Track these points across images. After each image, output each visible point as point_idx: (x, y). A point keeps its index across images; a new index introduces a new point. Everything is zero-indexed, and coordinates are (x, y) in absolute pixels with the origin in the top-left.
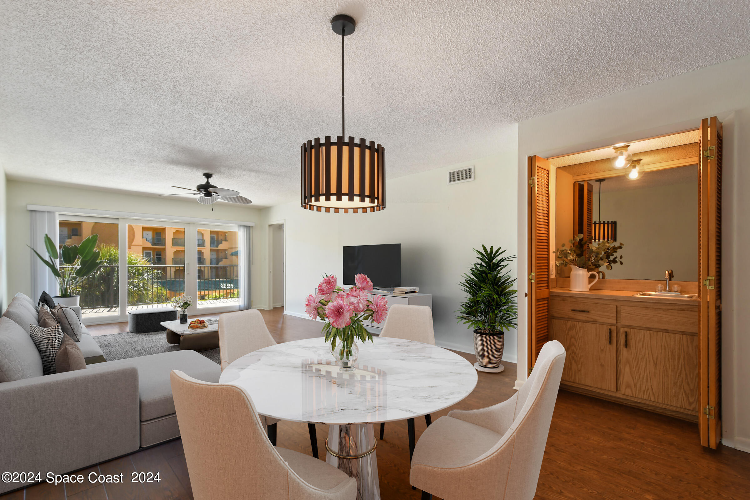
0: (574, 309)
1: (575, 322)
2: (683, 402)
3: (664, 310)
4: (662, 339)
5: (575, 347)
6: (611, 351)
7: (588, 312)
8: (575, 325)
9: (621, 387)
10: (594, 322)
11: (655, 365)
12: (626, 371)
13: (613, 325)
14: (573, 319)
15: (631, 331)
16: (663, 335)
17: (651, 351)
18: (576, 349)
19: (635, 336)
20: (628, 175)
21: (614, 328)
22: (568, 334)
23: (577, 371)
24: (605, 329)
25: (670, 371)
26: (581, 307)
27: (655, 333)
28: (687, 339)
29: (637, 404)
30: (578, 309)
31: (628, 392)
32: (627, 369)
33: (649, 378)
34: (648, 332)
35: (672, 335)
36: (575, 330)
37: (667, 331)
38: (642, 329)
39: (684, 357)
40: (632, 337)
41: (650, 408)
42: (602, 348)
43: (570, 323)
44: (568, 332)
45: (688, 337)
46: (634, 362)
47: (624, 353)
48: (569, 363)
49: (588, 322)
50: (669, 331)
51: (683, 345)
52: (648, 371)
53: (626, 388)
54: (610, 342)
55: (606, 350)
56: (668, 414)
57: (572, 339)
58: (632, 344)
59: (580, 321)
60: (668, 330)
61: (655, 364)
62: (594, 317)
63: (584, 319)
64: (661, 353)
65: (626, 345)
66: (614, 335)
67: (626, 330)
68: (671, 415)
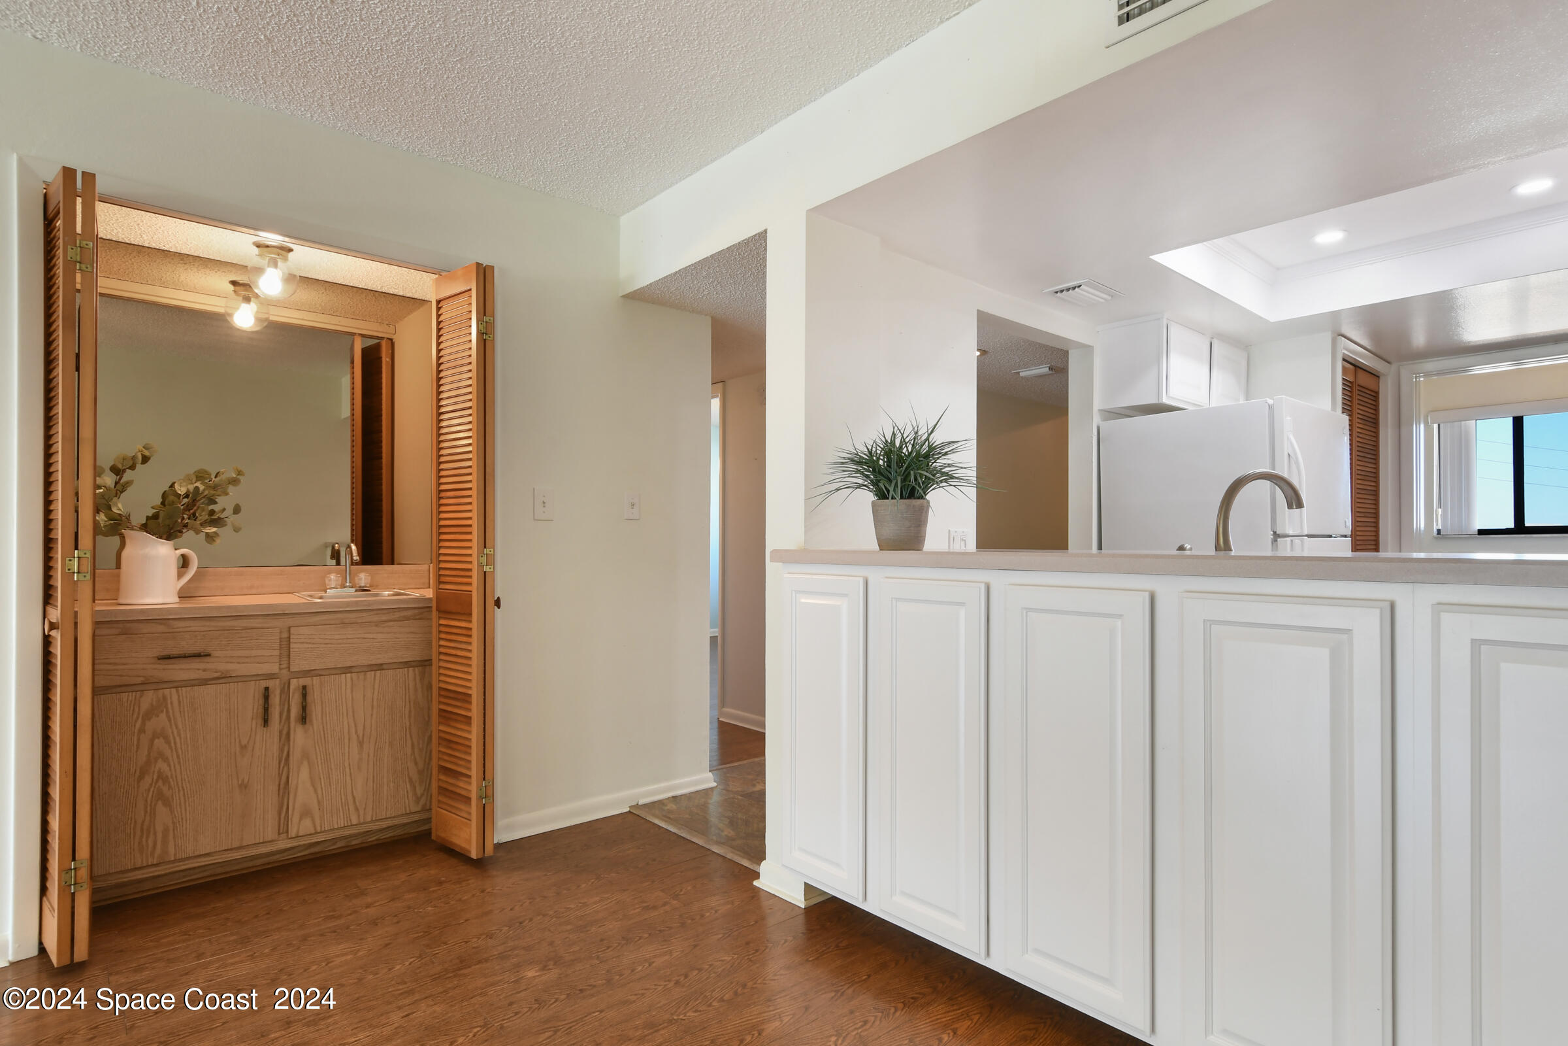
0: (165, 653)
1: (167, 692)
2: (407, 801)
3: (377, 624)
4: (374, 686)
5: (166, 760)
6: (267, 742)
7: (208, 655)
8: (165, 698)
9: (290, 821)
10: (225, 678)
11: (361, 744)
12: (301, 778)
13: (271, 676)
14: (159, 683)
15: (314, 682)
16: (375, 676)
17: (354, 716)
18: (169, 766)
19: (321, 693)
20: (231, 315)
21: (275, 685)
22: (142, 730)
23: (171, 829)
24: (253, 692)
25: (387, 747)
26: (187, 646)
27: (362, 676)
28: (415, 674)
29: (313, 850)
30: (175, 652)
31: (306, 826)
32: (304, 774)
33: (348, 778)
34: (349, 675)
35: (391, 672)
36: (167, 712)
37: (380, 667)
38: (333, 672)
39: (410, 712)
40: (314, 696)
41: (339, 844)
42: (244, 742)
43: (148, 699)
44: (143, 724)
45: (416, 669)
46: (318, 753)
47: (299, 736)
48: (146, 812)
49: (204, 682)
50: (385, 666)
51: (409, 689)
52: (347, 764)
53: (301, 819)
54: (266, 722)
55: (255, 743)
56: (373, 841)
57: (156, 741)
58: (315, 712)
59: (178, 685)
60: (382, 664)
61: (360, 742)
62: (223, 667)
63: (193, 675)
64: (372, 715)
65: (304, 719)
66: (275, 700)
67: (302, 682)
68: (377, 840)
